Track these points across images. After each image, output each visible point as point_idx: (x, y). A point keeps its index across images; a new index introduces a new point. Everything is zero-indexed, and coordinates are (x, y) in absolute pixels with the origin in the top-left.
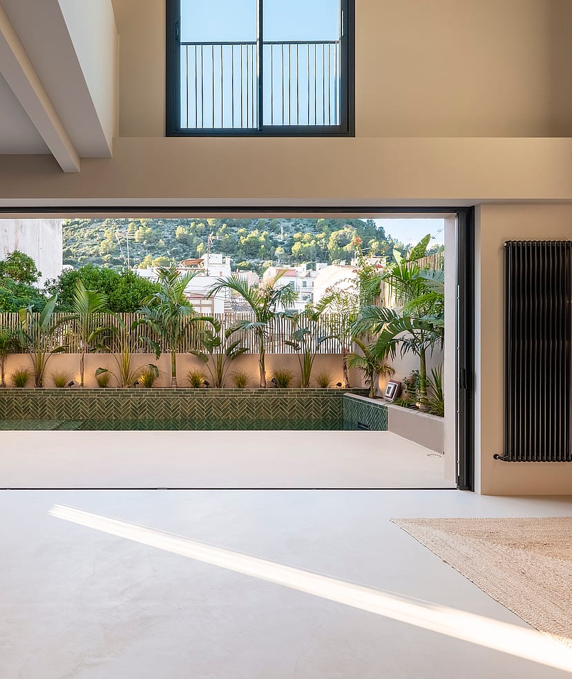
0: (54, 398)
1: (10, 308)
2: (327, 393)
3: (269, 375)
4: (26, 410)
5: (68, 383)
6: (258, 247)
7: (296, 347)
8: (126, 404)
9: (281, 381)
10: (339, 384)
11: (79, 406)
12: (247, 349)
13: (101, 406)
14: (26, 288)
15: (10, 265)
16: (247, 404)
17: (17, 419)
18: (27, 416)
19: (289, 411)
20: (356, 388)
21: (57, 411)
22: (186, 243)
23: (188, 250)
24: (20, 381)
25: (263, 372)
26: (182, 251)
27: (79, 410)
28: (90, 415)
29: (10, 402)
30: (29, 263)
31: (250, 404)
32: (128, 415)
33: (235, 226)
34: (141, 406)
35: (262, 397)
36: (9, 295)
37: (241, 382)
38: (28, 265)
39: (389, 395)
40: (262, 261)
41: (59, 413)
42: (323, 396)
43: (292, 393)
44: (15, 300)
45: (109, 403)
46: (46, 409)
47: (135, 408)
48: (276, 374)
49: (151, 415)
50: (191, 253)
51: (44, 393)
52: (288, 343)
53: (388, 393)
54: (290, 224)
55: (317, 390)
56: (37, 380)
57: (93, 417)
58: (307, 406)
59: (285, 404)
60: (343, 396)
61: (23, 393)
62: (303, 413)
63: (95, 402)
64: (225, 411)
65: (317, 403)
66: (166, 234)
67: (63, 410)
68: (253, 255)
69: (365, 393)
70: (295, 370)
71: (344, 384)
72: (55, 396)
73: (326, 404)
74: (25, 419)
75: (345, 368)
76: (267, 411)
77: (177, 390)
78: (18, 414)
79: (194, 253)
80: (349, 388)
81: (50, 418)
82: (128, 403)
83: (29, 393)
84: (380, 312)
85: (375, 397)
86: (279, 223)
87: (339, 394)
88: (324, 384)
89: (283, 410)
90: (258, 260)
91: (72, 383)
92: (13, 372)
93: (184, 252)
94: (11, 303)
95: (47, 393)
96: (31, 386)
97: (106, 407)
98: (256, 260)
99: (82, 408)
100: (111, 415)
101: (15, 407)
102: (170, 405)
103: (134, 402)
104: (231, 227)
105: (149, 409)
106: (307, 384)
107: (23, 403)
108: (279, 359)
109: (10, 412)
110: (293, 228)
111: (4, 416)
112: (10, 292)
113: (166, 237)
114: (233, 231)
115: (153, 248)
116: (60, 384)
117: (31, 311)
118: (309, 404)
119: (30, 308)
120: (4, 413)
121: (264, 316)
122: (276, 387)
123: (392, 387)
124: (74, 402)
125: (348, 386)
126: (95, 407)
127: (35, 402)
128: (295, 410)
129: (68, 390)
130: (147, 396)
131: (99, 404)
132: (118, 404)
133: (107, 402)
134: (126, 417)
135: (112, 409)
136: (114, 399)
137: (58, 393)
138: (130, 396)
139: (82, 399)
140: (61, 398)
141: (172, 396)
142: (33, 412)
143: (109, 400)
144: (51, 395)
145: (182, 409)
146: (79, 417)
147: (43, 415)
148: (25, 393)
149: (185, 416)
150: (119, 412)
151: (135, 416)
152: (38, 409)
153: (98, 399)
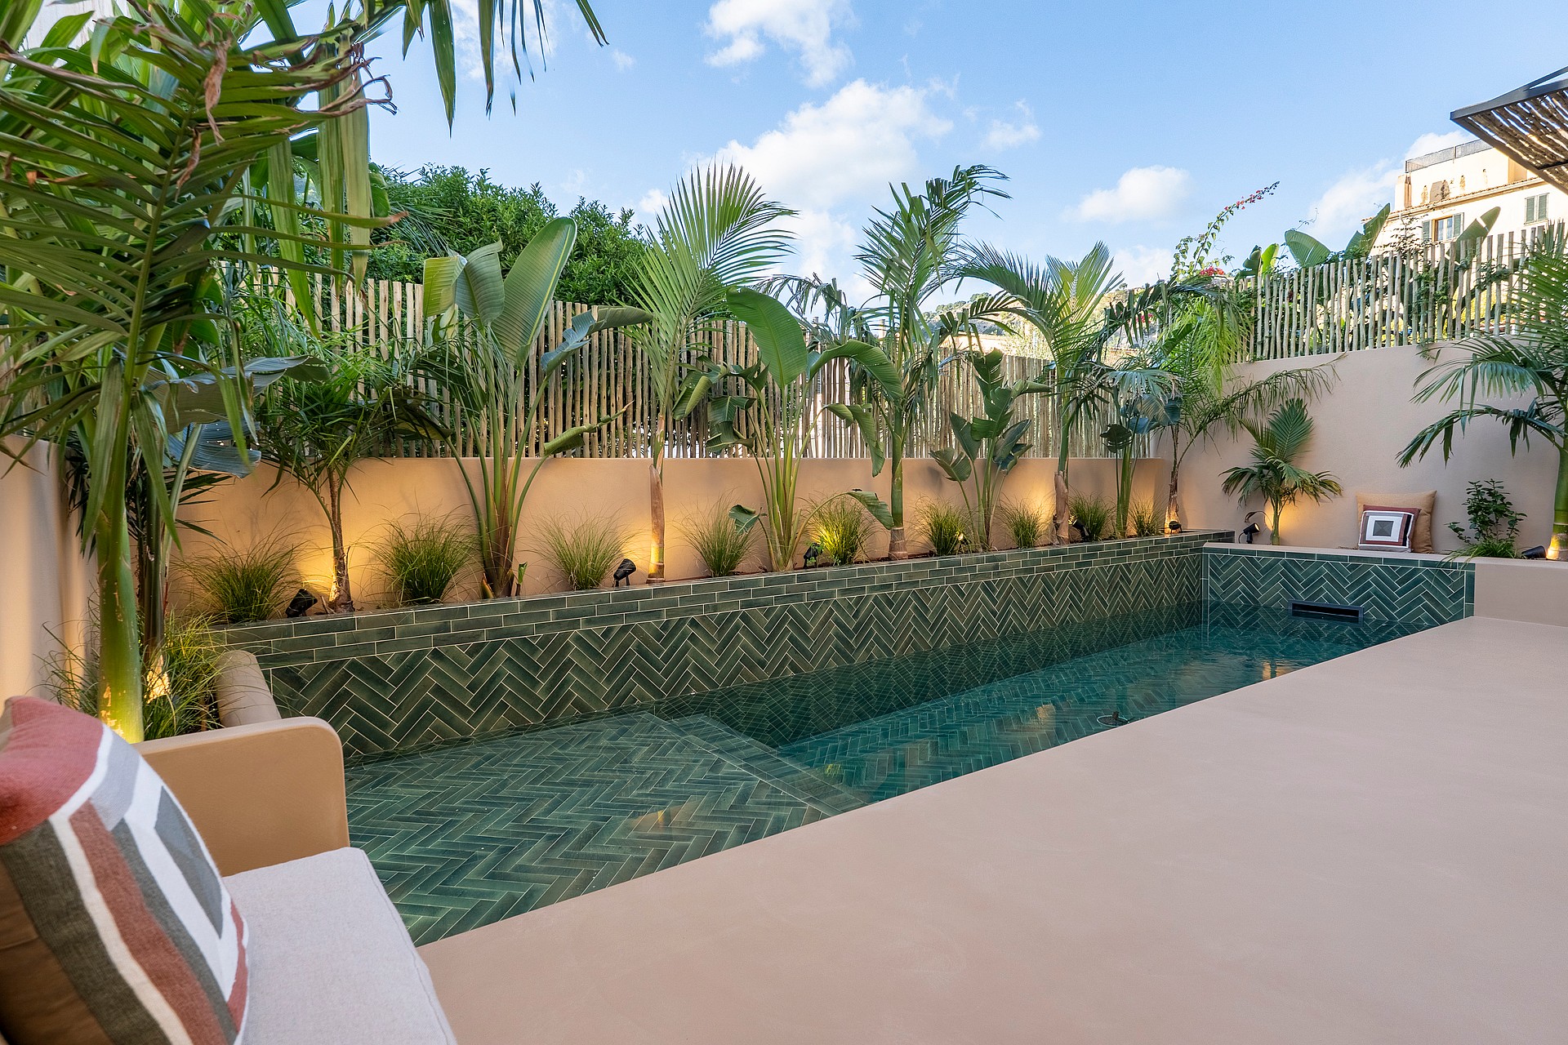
0: (598, 630)
2: (1184, 546)
4: (488, 694)
8: (823, 624)
11: (686, 649)
13: (754, 641)
17: (449, 743)
18: (489, 722)
19: (1133, 594)
21: (609, 680)
27: (687, 663)
28: (720, 678)
29: (411, 669)
32: (827, 658)
34: (859, 625)
41: (616, 689)
42: (1179, 553)
43: (1137, 551)
45: (776, 626)
46: (566, 682)
47: (846, 630)
49: (885, 647)
55: (1171, 541)
57: (730, 679)
60: (1201, 550)
61: (469, 625)
63: (737, 627)
65: (1171, 570)
67: (629, 673)
72: (602, 621)
73: (1181, 570)
75: (1175, 489)
76: (1102, 599)
78: (449, 720)
81: (586, 715)
82: (827, 618)
83: (497, 622)
91: (627, 571)
97: (768, 642)
99: (696, 656)
100: (782, 665)
101: (438, 690)
102: (927, 610)
103: (842, 612)
105: (879, 630)
107: (474, 669)
109: (412, 719)
111: (382, 741)
116: (581, 577)
120: (385, 725)
124: (671, 635)
126: (733, 646)
129: (645, 594)
130: (873, 589)
131: (747, 634)
132: (801, 626)
133: (772, 622)
134: (822, 665)
135: (786, 646)
136: (791, 611)
137: (612, 609)
138: (832, 594)
139: (693, 623)
140: (624, 629)
141: (929, 582)
142: (517, 701)
143: (777, 617)
144: (589, 622)
145: (954, 620)
146: (688, 690)
147: (555, 705)
148: (480, 624)
149: (959, 637)
150: (804, 651)
151: (847, 658)
152: (535, 683)
153: (744, 617)
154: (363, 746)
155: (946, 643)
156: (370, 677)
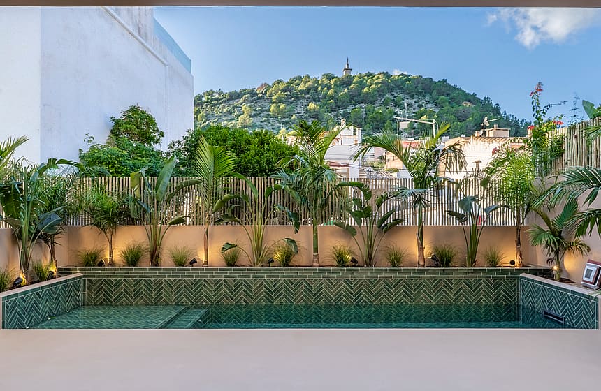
0: (172, 279)
1: (122, 172)
2: (500, 274)
3: (428, 251)
4: (138, 293)
5: (188, 263)
6: (384, 122)
7: (461, 218)
8: (258, 287)
9: (442, 259)
10: (512, 263)
11: (202, 289)
12: (401, 221)
13: (229, 289)
14: (144, 149)
15: (126, 123)
16: (404, 286)
17: (127, 305)
18: (138, 301)
19: (455, 295)
20: (534, 268)
21: (175, 295)
24: (133, 259)
25: (421, 248)
27: (202, 294)
28: (215, 300)
29: (118, 284)
30: (150, 121)
31: (407, 286)
32: (260, 300)
33: (362, 103)
34: (276, 289)
35: (423, 278)
36: (122, 156)
37: (396, 261)
38: (147, 124)
39: (591, 280)
41: (177, 298)
42: (495, 277)
43: (458, 274)
44: (129, 162)
45: (238, 285)
46: (162, 293)
47: (270, 291)
48: (436, 249)
49: (289, 300)
51: (160, 273)
52: (451, 214)
53: (588, 276)
54: (413, 101)
55: (489, 270)
56: (152, 258)
57: (219, 301)
58: (476, 289)
59: (449, 286)
60: (518, 277)
61: (134, 273)
62: (471, 298)
63: (222, 284)
64: (377, 296)
65: (488, 285)
66: (299, 110)
67: (182, 294)
69: (547, 273)
70: (458, 246)
71: (517, 262)
72: (173, 276)
73: (499, 287)
74: (136, 304)
75: (519, 243)
76: (428, 295)
77: (319, 270)
78: (128, 299)
80: (524, 267)
81: (167, 304)
82: (261, 285)
83: (142, 273)
84: (590, 174)
85: (562, 280)
86: (403, 100)
87: (514, 275)
88: (494, 263)
89: (447, 294)
91: (194, 262)
92: (124, 248)
94: (124, 166)
95: (163, 274)
96: (145, 264)
97: (234, 290)
99: (205, 291)
100: (240, 300)
101: (125, 290)
102: (312, 288)
103: (268, 284)
105: (286, 292)
106: (473, 262)
107: (135, 286)
108: (439, 233)
109: (118, 297)
110: (417, 104)
112: (124, 153)
115: (287, 122)
116: (180, 263)
117: (144, 174)
118: (478, 286)
119: (143, 170)
120: (111, 297)
121: (422, 181)
122: (437, 265)
123: (594, 270)
124: (197, 284)
125: (522, 264)
126: (220, 290)
127: (148, 284)
128: (461, 294)
129: (188, 270)
130: (284, 277)
131: (226, 287)
132: (249, 287)
133: (236, 284)
134: (258, 302)
135: (242, 293)
136: (245, 281)
137: (177, 273)
138: (263, 277)
139: (205, 281)
140: (180, 280)
141: (314, 277)
142: (146, 297)
143: (238, 282)
144: (168, 276)
145: (326, 293)
146: (202, 302)
147: (158, 299)
148: (137, 273)
149: (330, 301)
150: (250, 296)
151: (270, 301)
152: (152, 292)
153: (225, 281)
154: (106, 302)
155: (322, 302)
156: (109, 284)
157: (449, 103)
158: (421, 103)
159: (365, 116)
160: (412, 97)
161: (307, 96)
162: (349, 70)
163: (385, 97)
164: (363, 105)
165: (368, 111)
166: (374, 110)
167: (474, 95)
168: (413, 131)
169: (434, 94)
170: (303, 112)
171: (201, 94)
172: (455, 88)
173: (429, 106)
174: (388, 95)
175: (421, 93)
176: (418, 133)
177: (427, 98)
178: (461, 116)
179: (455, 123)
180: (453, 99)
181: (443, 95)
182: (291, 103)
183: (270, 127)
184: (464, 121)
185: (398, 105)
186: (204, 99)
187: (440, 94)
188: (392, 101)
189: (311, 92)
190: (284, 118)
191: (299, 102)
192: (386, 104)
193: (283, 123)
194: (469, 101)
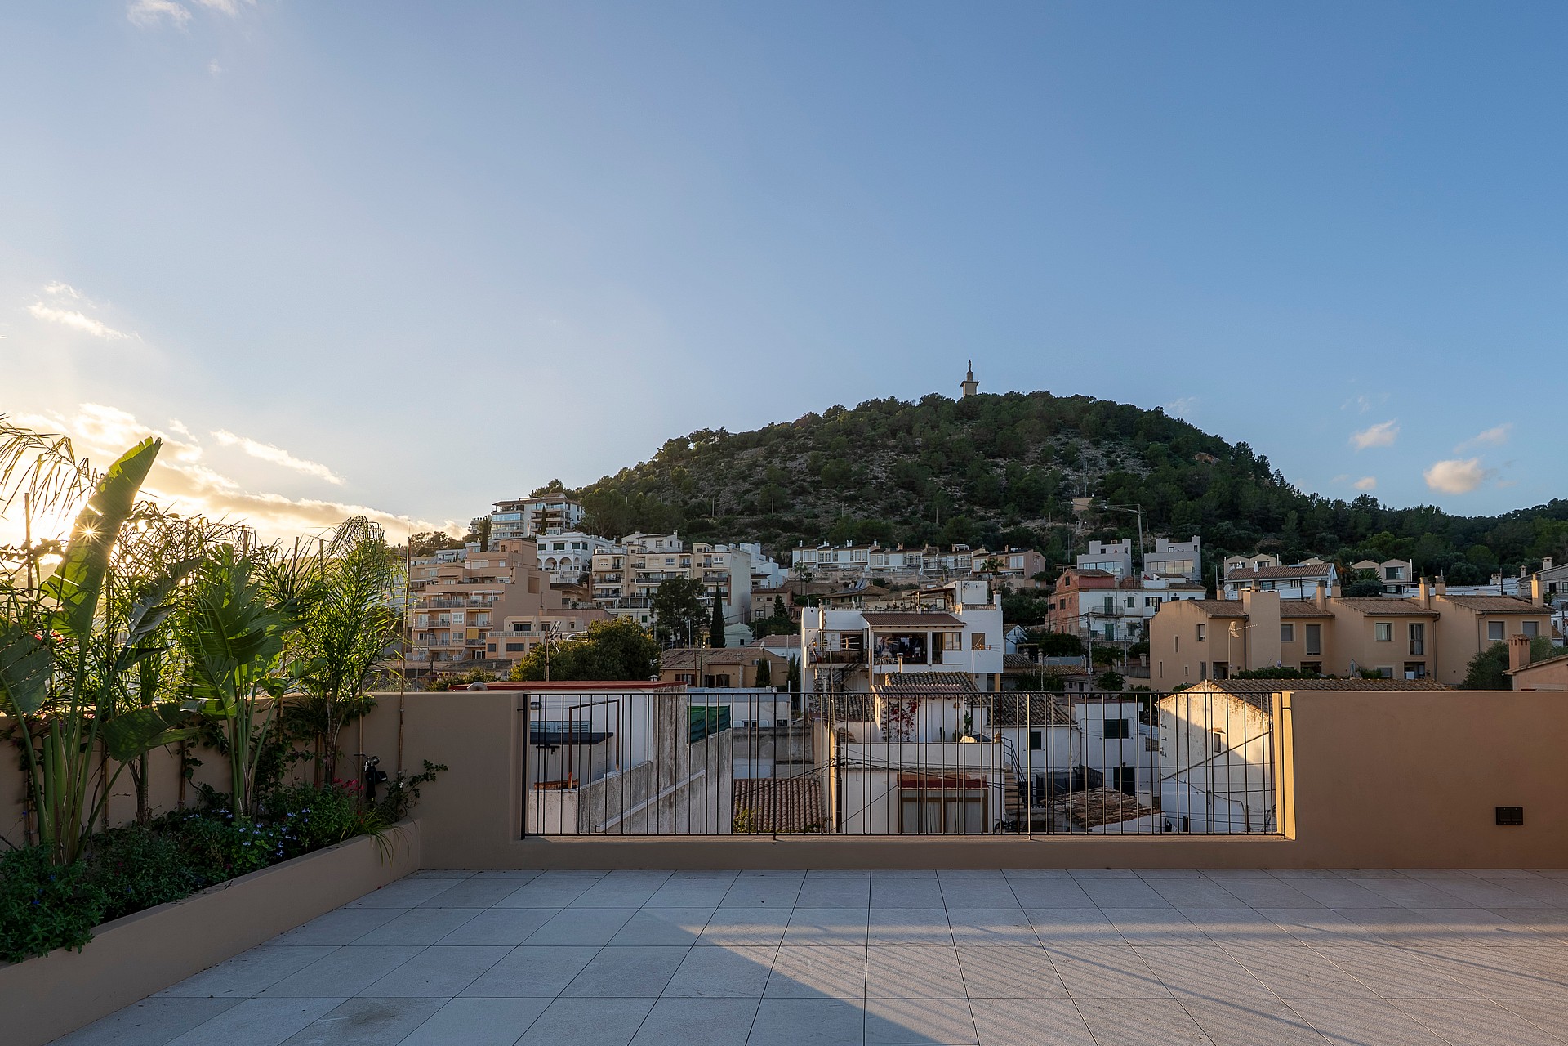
6: (1043, 498)
22: (913, 490)
23: (916, 501)
26: (905, 504)
33: (1000, 456)
40: (1050, 525)
50: (921, 507)
54: (1099, 453)
66: (877, 471)
68: (1033, 512)
79: (926, 509)
86: (1079, 450)
90: (1044, 521)
93: (909, 505)
98: (1038, 522)
104: (994, 457)
110: (1106, 460)
113: (876, 478)
114: (997, 465)
115: (854, 498)
157: (1169, 456)
158: (1113, 456)
159: (1004, 483)
160: (1097, 444)
161: (893, 442)
162: (970, 383)
163: (1044, 444)
164: (1002, 461)
165: (1011, 474)
166: (1023, 472)
167: (1217, 439)
168: (1098, 516)
169: (1140, 439)
170: (884, 475)
171: (686, 436)
172: (1180, 424)
173: (1130, 462)
174: (1050, 441)
175: (1113, 437)
176: (1109, 520)
177: (1126, 445)
178: (1191, 486)
179: (1180, 503)
180: (1176, 449)
181: (1157, 439)
182: (861, 457)
183: (822, 509)
184: (1199, 495)
185: (1069, 460)
186: (691, 446)
187: (1151, 437)
188: (1057, 452)
189: (900, 434)
190: (848, 488)
191: (876, 455)
192: (1045, 459)
193: (846, 500)
194: (1208, 450)
